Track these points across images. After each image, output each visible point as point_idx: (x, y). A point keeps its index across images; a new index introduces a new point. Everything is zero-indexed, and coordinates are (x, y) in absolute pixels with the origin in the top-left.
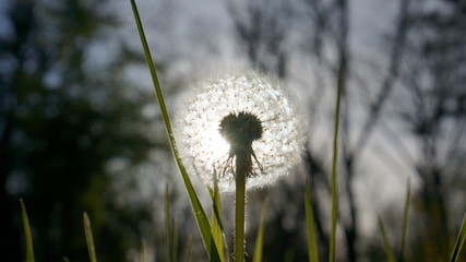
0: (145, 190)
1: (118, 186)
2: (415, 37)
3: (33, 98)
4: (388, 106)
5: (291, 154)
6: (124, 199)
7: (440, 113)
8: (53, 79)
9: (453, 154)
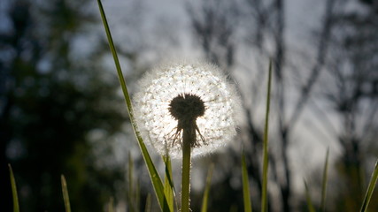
0: (119, 156)
1: (97, 152)
2: (338, 33)
3: (29, 81)
4: (316, 88)
5: (228, 128)
6: (102, 163)
7: (358, 94)
8: (44, 66)
9: (368, 127)
